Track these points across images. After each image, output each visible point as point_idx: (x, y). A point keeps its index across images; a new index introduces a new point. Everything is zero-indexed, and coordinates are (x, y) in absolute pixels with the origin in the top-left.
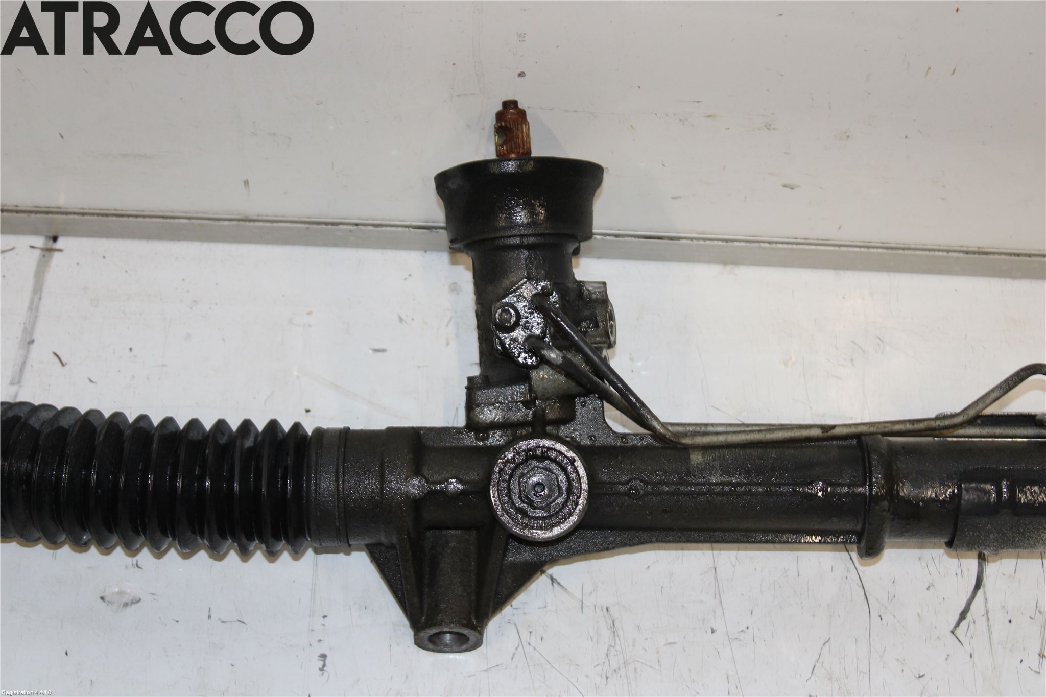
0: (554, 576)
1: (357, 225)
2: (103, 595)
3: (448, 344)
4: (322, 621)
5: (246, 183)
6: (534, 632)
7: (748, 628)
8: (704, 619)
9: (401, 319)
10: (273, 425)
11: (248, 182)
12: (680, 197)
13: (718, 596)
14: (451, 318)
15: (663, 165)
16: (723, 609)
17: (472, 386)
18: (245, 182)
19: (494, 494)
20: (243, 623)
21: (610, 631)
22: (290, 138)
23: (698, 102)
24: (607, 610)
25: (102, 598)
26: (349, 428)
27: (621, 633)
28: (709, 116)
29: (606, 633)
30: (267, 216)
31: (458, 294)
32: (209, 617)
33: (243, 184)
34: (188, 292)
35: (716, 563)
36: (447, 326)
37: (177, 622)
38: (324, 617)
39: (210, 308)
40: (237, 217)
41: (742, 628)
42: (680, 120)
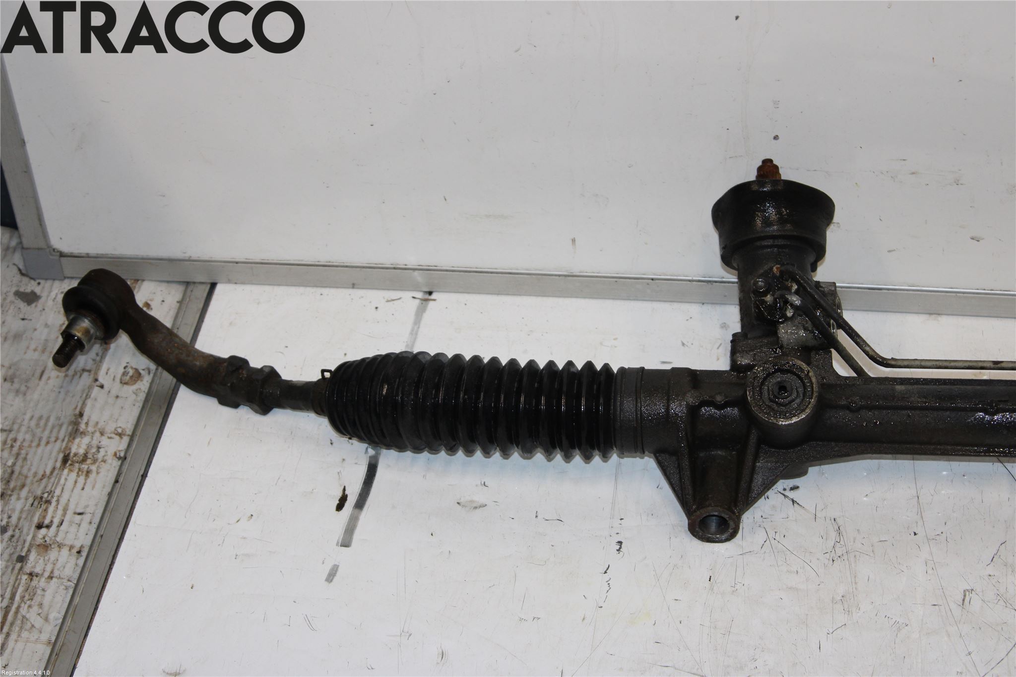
0: (795, 500)
1: (652, 279)
2: (459, 502)
3: (718, 359)
4: (620, 522)
5: (574, 241)
6: (779, 532)
7: (942, 533)
8: (909, 527)
9: (683, 344)
10: (589, 365)
11: (575, 240)
12: (894, 250)
13: (919, 513)
14: (721, 344)
15: (881, 220)
16: (923, 522)
17: (736, 340)
18: (572, 240)
19: (749, 393)
20: (561, 521)
21: (836, 533)
22: (607, 199)
23: (904, 160)
24: (835, 520)
25: (458, 503)
26: (644, 368)
27: (844, 534)
28: (913, 173)
29: (833, 535)
30: (586, 272)
31: (726, 330)
32: (536, 516)
33: (571, 242)
34: (526, 325)
35: (918, 493)
36: (718, 348)
37: (513, 519)
38: (621, 519)
39: (542, 335)
40: (565, 273)
41: (938, 533)
42: (892, 177)
